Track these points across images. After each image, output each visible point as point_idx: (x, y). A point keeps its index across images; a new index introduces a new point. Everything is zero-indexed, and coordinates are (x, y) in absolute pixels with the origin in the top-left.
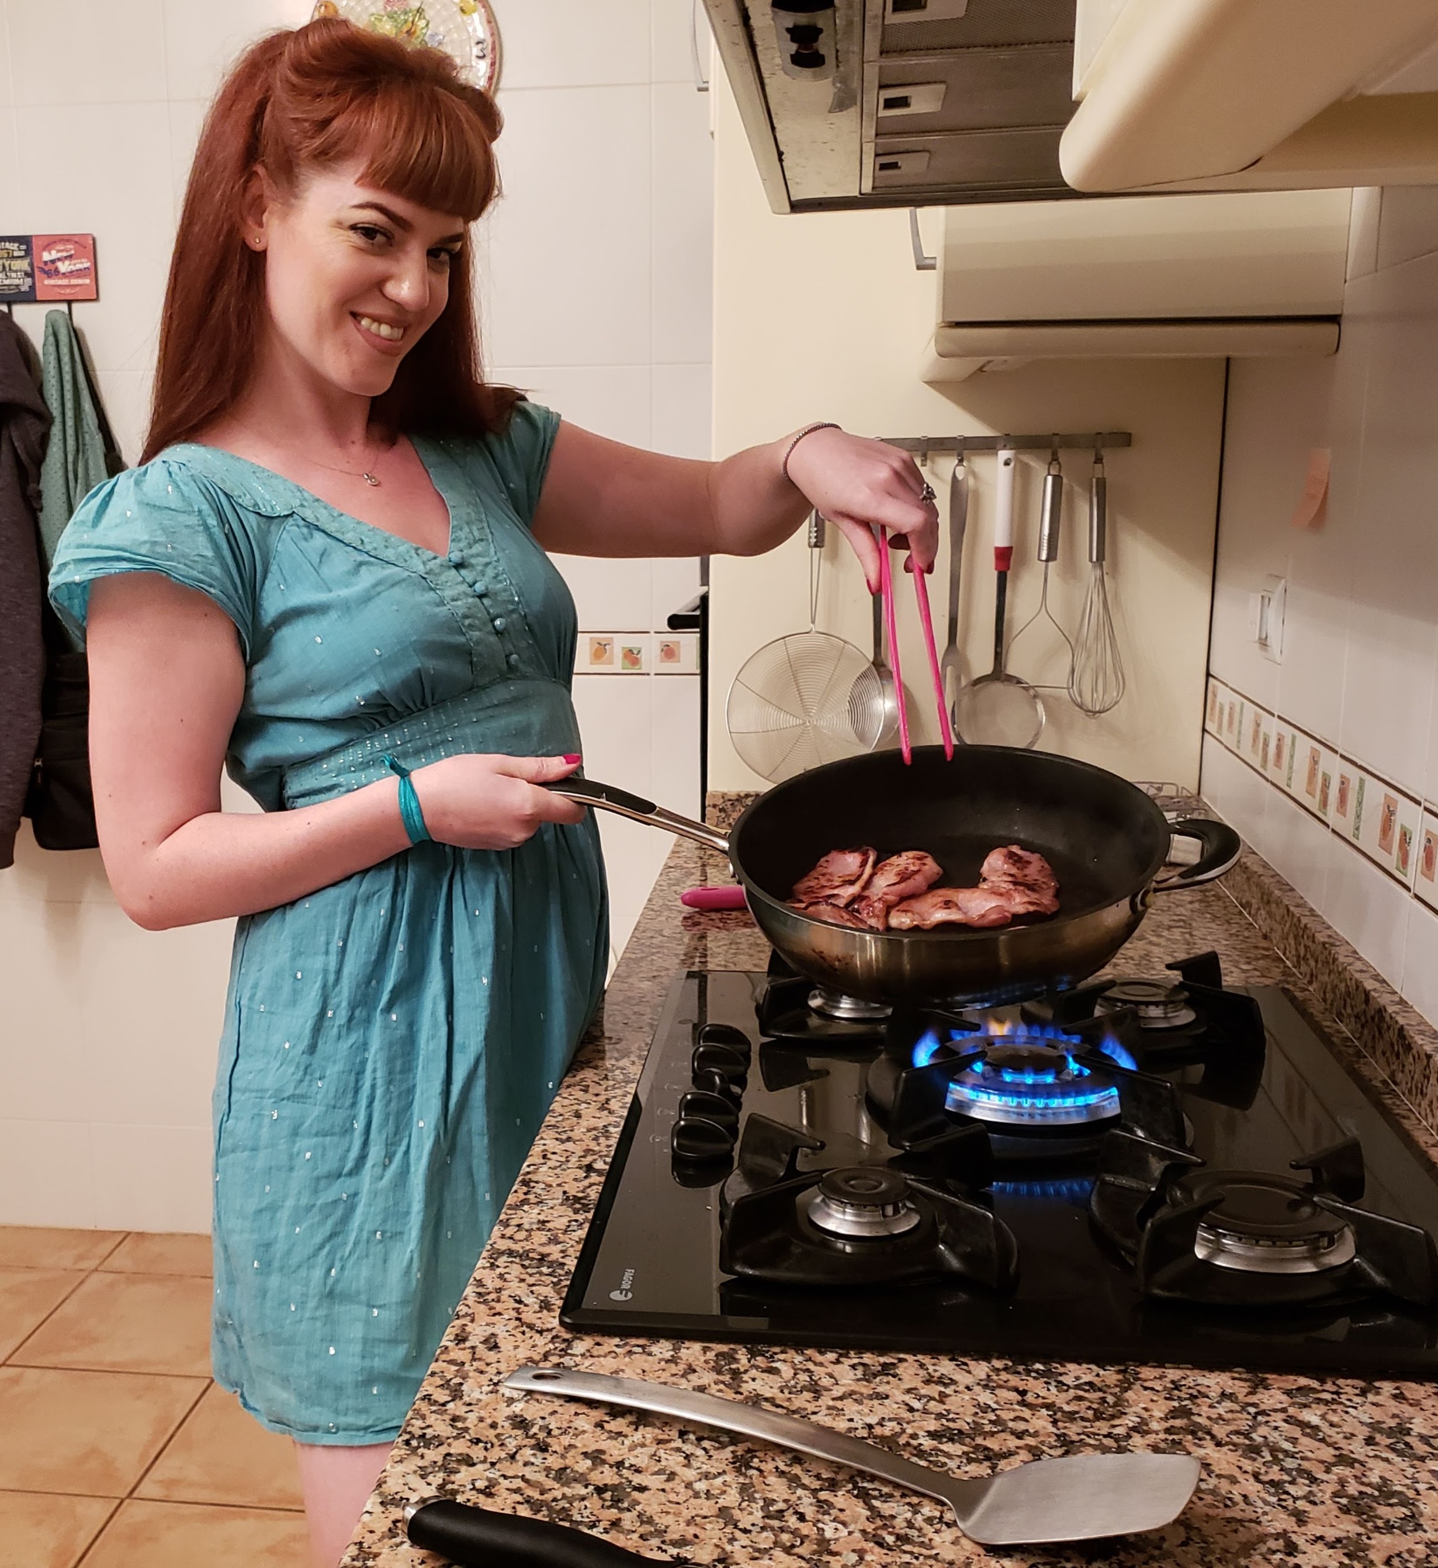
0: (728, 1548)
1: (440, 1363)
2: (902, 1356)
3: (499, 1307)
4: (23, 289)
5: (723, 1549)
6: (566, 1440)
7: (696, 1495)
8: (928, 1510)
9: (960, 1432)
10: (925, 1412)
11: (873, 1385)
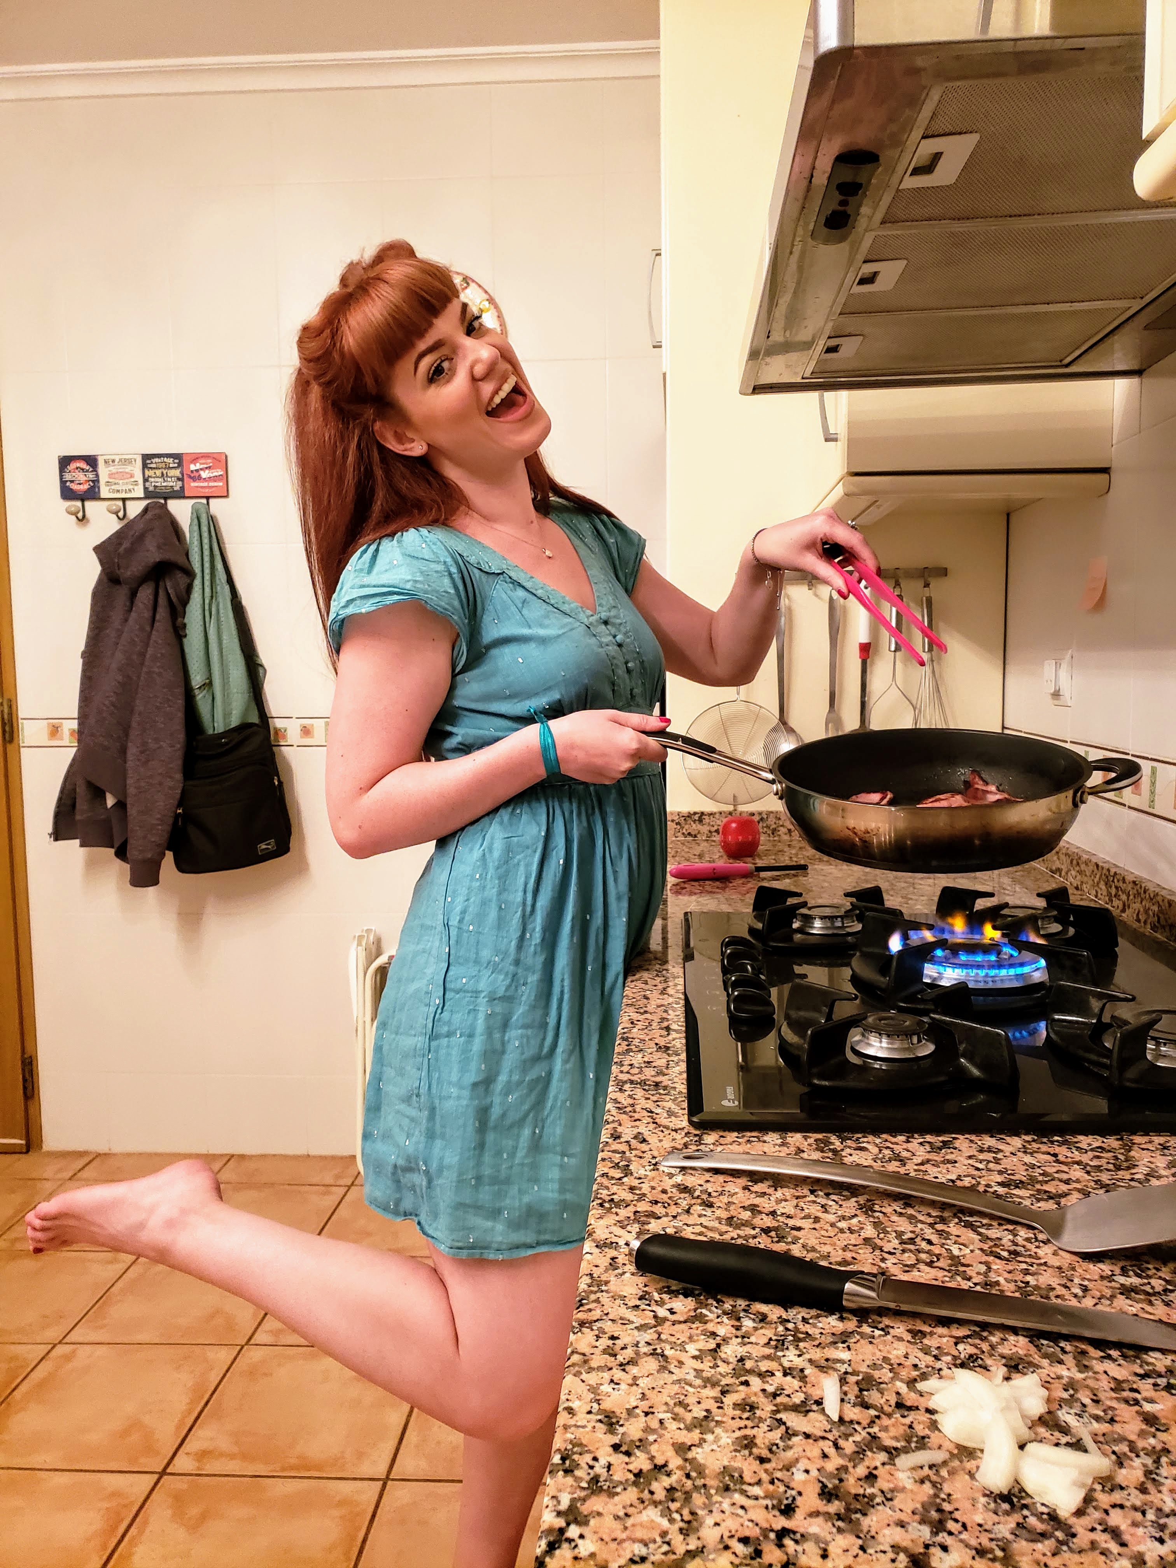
0: (883, 1265)
1: (606, 1153)
2: (954, 1136)
3: (637, 1116)
4: (175, 489)
5: (880, 1266)
6: (725, 1199)
7: (842, 1231)
8: (1023, 1233)
9: (1021, 1182)
10: (989, 1170)
11: (941, 1155)
